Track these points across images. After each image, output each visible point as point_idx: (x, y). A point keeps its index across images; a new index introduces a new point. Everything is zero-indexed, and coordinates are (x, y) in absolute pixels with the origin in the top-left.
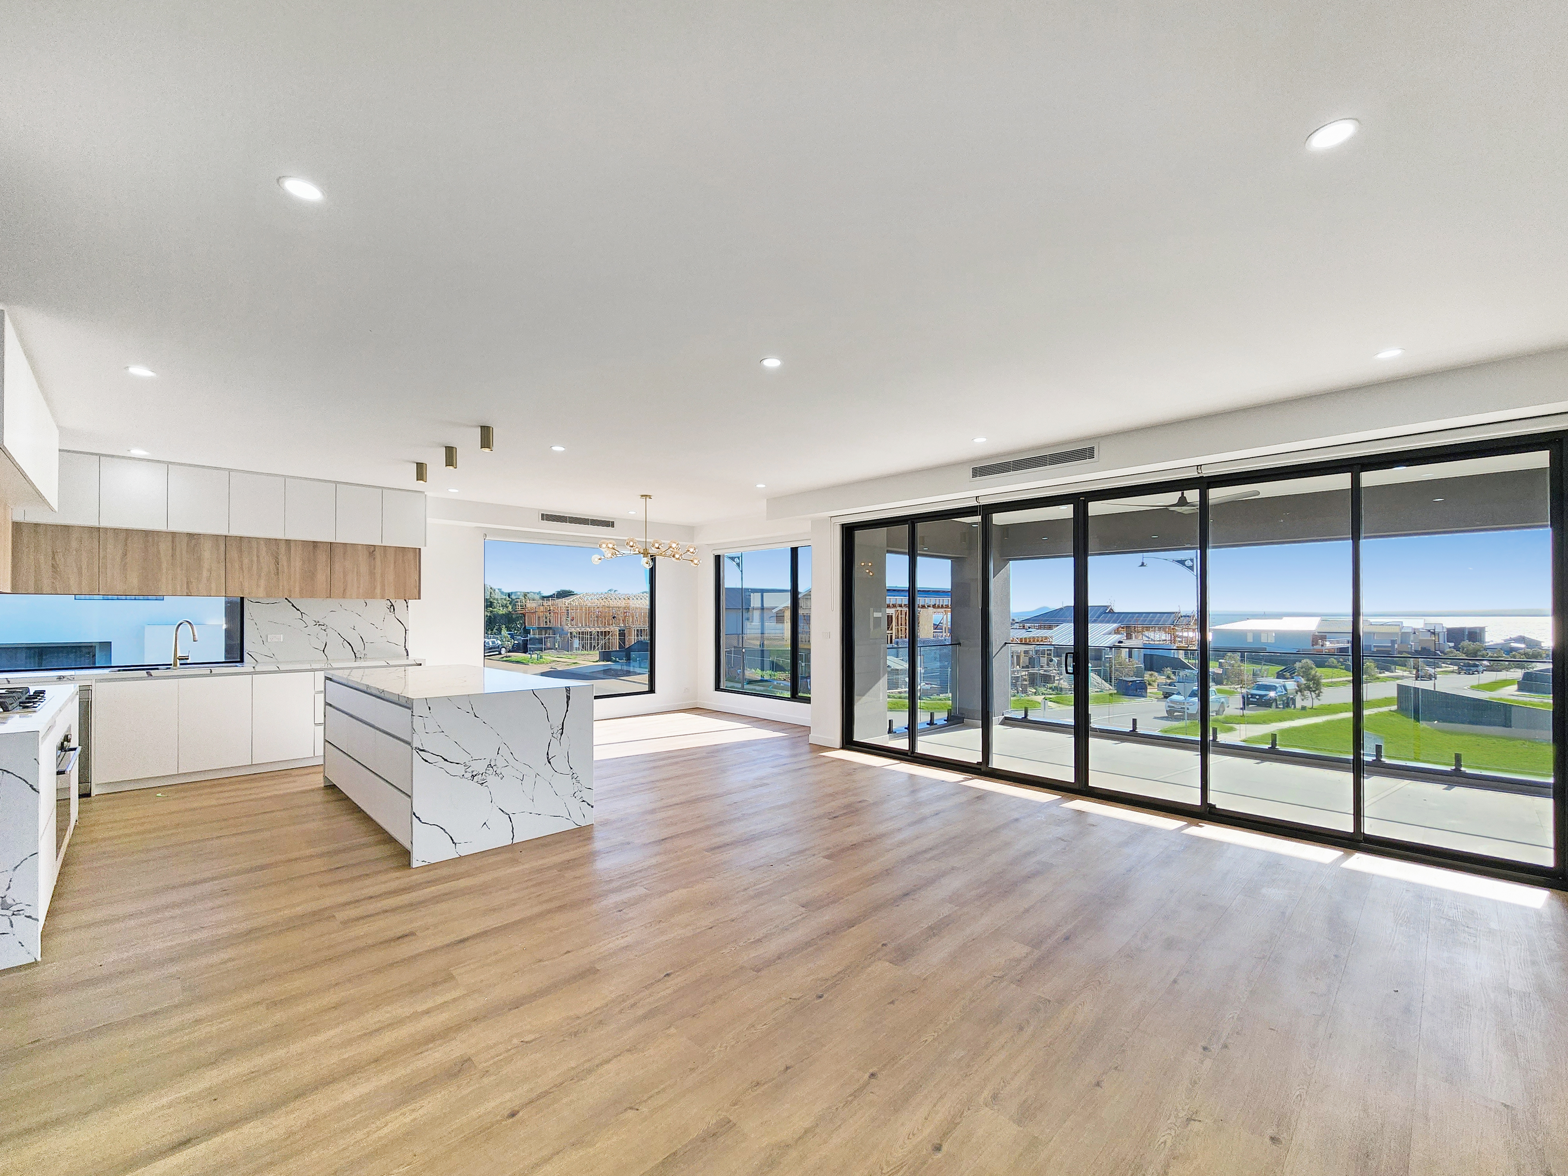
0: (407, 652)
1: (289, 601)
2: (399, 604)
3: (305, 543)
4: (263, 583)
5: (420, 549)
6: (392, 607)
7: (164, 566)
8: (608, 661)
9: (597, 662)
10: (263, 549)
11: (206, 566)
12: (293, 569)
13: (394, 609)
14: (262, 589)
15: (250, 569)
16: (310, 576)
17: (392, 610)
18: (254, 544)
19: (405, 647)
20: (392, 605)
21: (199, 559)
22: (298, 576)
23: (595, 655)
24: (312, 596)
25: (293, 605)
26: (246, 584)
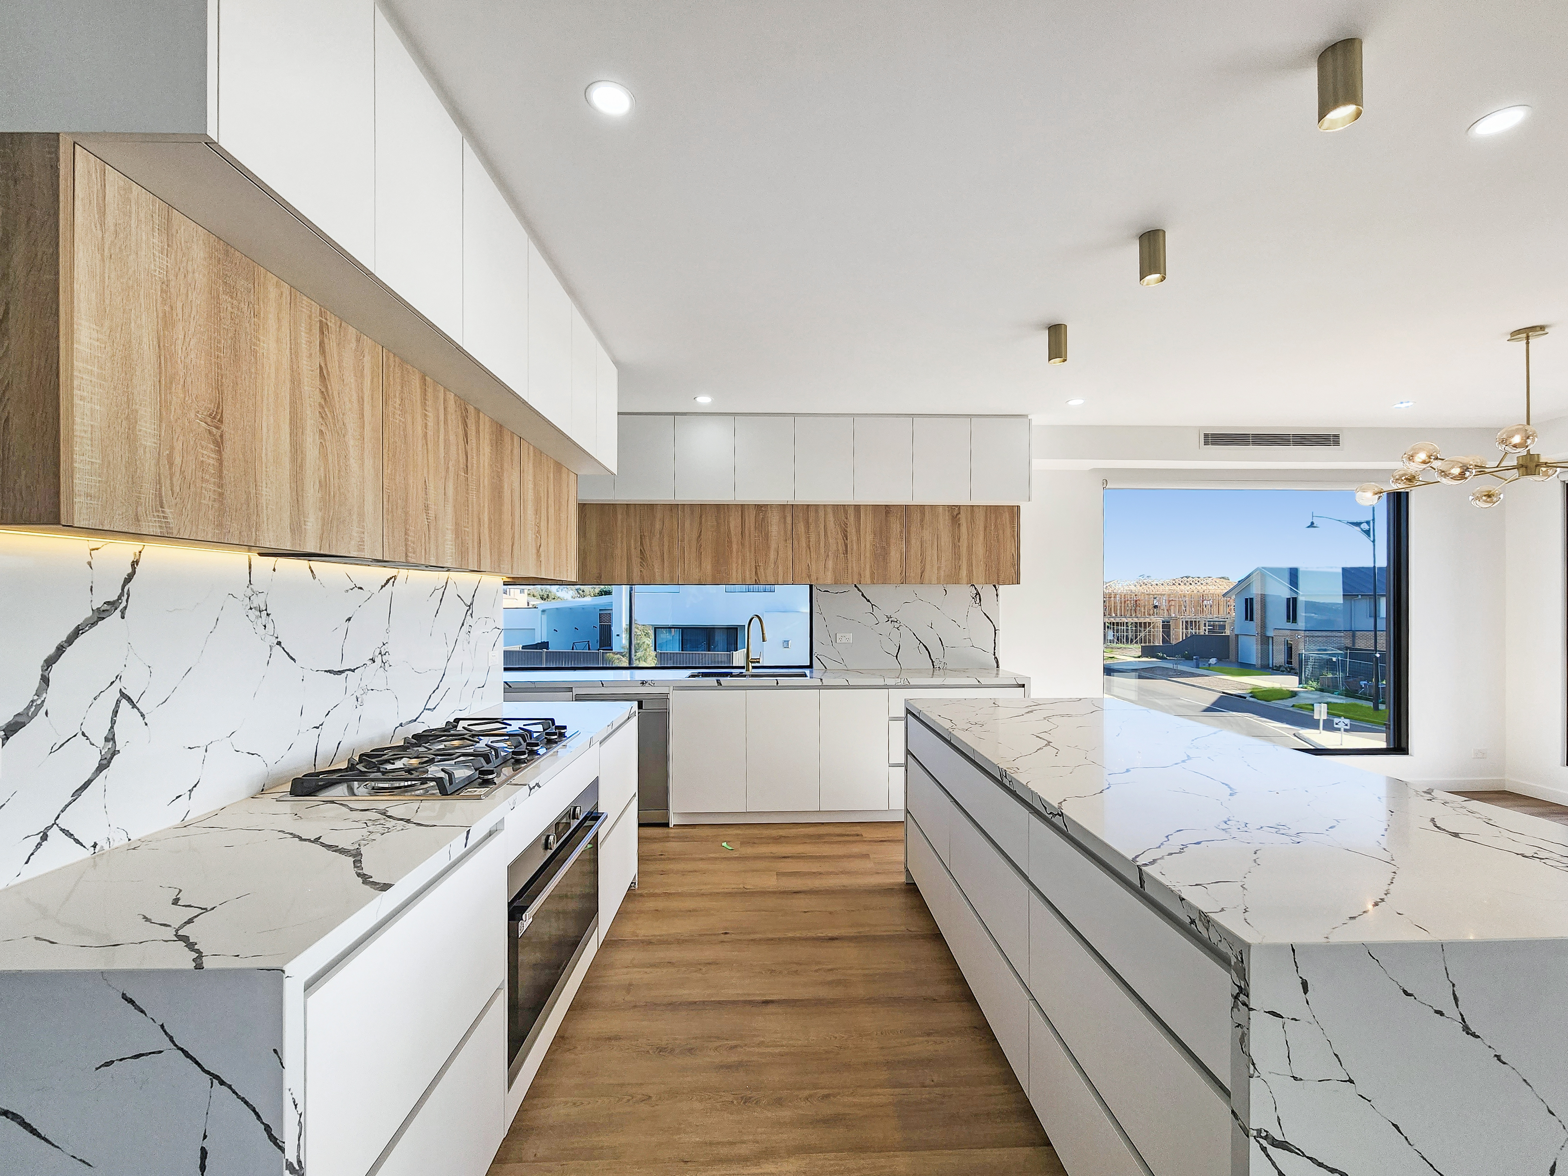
0: (997, 662)
1: (859, 590)
2: (987, 591)
3: (876, 507)
4: (830, 564)
5: (1018, 507)
6: (978, 596)
7: (735, 547)
8: (1154, 657)
9: (1139, 657)
10: (831, 518)
11: (773, 545)
12: (863, 545)
13: (980, 600)
14: (829, 574)
15: (818, 548)
16: (881, 555)
17: (978, 601)
18: (821, 513)
19: (994, 655)
20: (978, 593)
21: (767, 537)
22: (868, 555)
23: (1135, 649)
24: (885, 581)
25: (863, 595)
26: (813, 567)
